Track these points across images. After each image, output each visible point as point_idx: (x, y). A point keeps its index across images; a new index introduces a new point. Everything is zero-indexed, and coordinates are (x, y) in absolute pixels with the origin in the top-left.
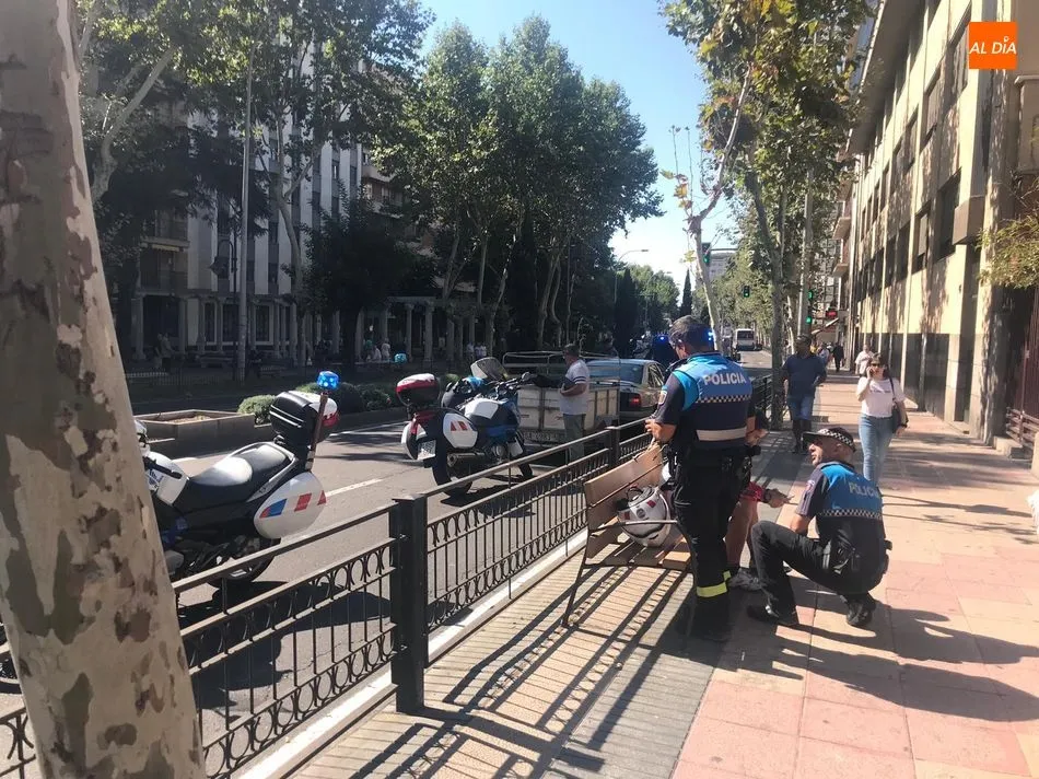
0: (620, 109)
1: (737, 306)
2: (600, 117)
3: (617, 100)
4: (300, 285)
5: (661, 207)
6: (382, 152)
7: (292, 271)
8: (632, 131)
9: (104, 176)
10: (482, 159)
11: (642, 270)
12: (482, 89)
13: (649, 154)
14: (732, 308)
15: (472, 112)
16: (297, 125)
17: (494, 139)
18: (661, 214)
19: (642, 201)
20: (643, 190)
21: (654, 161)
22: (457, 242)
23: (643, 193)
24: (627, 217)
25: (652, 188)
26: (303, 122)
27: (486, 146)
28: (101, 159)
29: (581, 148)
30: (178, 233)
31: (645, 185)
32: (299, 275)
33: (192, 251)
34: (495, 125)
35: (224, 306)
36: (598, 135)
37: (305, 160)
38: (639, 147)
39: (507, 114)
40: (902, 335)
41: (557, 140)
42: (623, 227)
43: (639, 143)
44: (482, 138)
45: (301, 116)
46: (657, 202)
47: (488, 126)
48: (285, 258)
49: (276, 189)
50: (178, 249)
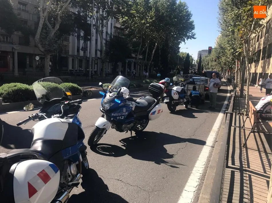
0: (186, 9)
1: (209, 64)
2: (181, 11)
3: (185, 7)
4: (103, 55)
5: (195, 36)
6: (122, 20)
7: (101, 51)
8: (189, 15)
9: (58, 24)
10: (150, 22)
11: (184, 53)
12: (150, 3)
13: (193, 22)
14: (208, 65)
15: (147, 9)
16: (103, 12)
17: (154, 17)
18: (195, 38)
19: (190, 35)
20: (191, 31)
21: (194, 24)
22: (141, 44)
23: (191, 33)
24: (186, 39)
25: (193, 31)
26: (104, 11)
27: (151, 18)
28: (57, 20)
29: (176, 20)
30: (67, 40)
31: (191, 30)
32: (103, 52)
33: (71, 45)
34: (154, 13)
35: (79, 60)
36: (180, 16)
37: (105, 21)
38: (190, 20)
39: (157, 10)
40: (251, 73)
41: (170, 17)
42: (184, 42)
43: (190, 19)
44: (150, 16)
45: (104, 9)
46: (194, 35)
47: (152, 13)
48: (99, 47)
49: (98, 29)
50: (67, 44)
